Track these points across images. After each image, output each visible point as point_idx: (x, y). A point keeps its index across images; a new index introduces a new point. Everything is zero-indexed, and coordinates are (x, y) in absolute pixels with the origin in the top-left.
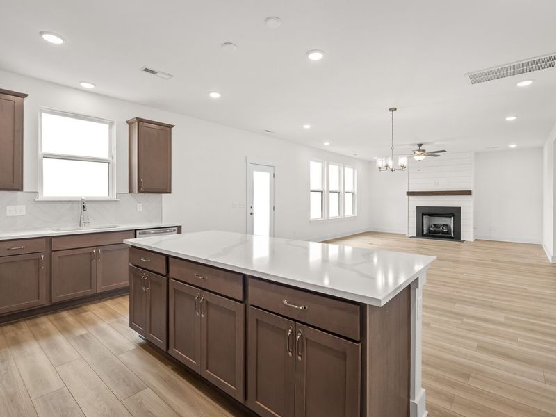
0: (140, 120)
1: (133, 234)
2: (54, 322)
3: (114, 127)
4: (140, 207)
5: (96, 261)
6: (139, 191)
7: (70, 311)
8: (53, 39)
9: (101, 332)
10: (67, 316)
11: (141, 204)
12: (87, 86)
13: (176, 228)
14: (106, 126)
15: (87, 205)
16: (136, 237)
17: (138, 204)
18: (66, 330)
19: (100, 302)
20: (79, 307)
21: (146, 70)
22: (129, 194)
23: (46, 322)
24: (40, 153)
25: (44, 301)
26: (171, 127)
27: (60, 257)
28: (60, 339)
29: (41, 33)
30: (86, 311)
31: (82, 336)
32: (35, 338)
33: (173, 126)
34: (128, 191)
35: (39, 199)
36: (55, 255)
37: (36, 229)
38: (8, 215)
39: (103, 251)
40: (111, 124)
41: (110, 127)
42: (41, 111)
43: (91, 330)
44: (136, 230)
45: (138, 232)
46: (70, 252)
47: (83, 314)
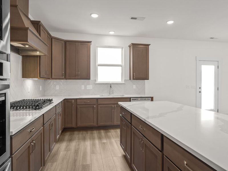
0: (134, 45)
1: (129, 99)
2: (98, 134)
3: (124, 49)
4: (134, 87)
5: (114, 110)
6: (133, 79)
7: (104, 130)
8: (95, 16)
9: (111, 143)
10: (103, 132)
11: (135, 85)
12: (112, 33)
13: (150, 98)
14: (120, 49)
15: (112, 86)
16: (130, 101)
17: (134, 85)
18: (100, 138)
19: (116, 129)
20: (108, 129)
21: (132, 18)
22: (130, 80)
23: (95, 133)
24: (97, 64)
25: (95, 124)
26: (148, 45)
27: (100, 107)
28: (97, 142)
29: (91, 14)
30: (109, 132)
31: (104, 143)
32: (90, 139)
33: (150, 45)
34: (129, 79)
35: (97, 83)
36: (99, 106)
37: (95, 95)
38: (87, 89)
39: (116, 106)
40: (122, 48)
41: (122, 50)
42: (97, 47)
43: (108, 141)
44: (130, 98)
45: (131, 99)
46: (104, 105)
47: (108, 133)
